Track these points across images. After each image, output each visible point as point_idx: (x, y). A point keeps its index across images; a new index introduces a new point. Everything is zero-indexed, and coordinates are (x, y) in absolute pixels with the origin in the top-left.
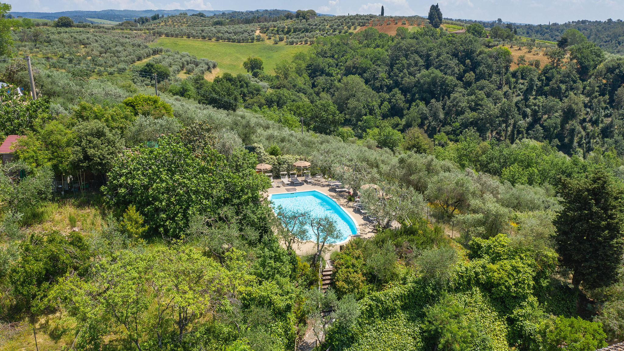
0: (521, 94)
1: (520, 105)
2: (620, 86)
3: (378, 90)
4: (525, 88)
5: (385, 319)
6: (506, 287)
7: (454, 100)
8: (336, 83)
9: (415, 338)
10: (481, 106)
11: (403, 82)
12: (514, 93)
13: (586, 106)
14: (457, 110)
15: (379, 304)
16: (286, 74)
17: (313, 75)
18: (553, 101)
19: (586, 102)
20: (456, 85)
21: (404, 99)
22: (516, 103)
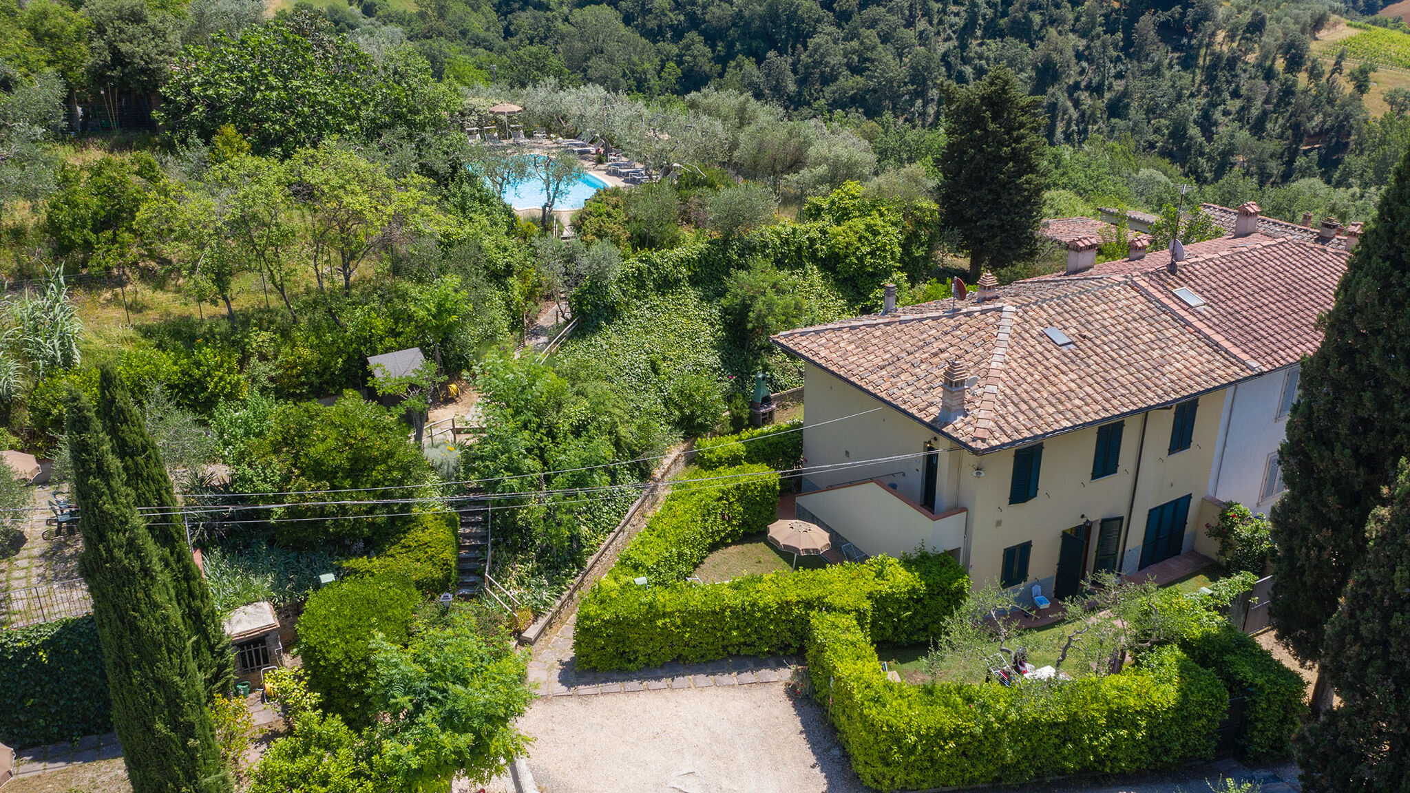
0: (954, 36)
1: (951, 59)
2: (1143, 14)
3: (653, 35)
4: (962, 23)
5: (663, 294)
6: (857, 258)
7: (816, 50)
8: (559, 24)
9: (712, 325)
10: (872, 61)
11: (707, 17)
12: (938, 33)
13: (1079, 56)
14: (822, 73)
15: (652, 269)
16: (442, 7)
17: (505, 9)
18: (1015, 46)
19: (1081, 48)
20: (819, 21)
21: (710, 55)
22: (945, 56)
